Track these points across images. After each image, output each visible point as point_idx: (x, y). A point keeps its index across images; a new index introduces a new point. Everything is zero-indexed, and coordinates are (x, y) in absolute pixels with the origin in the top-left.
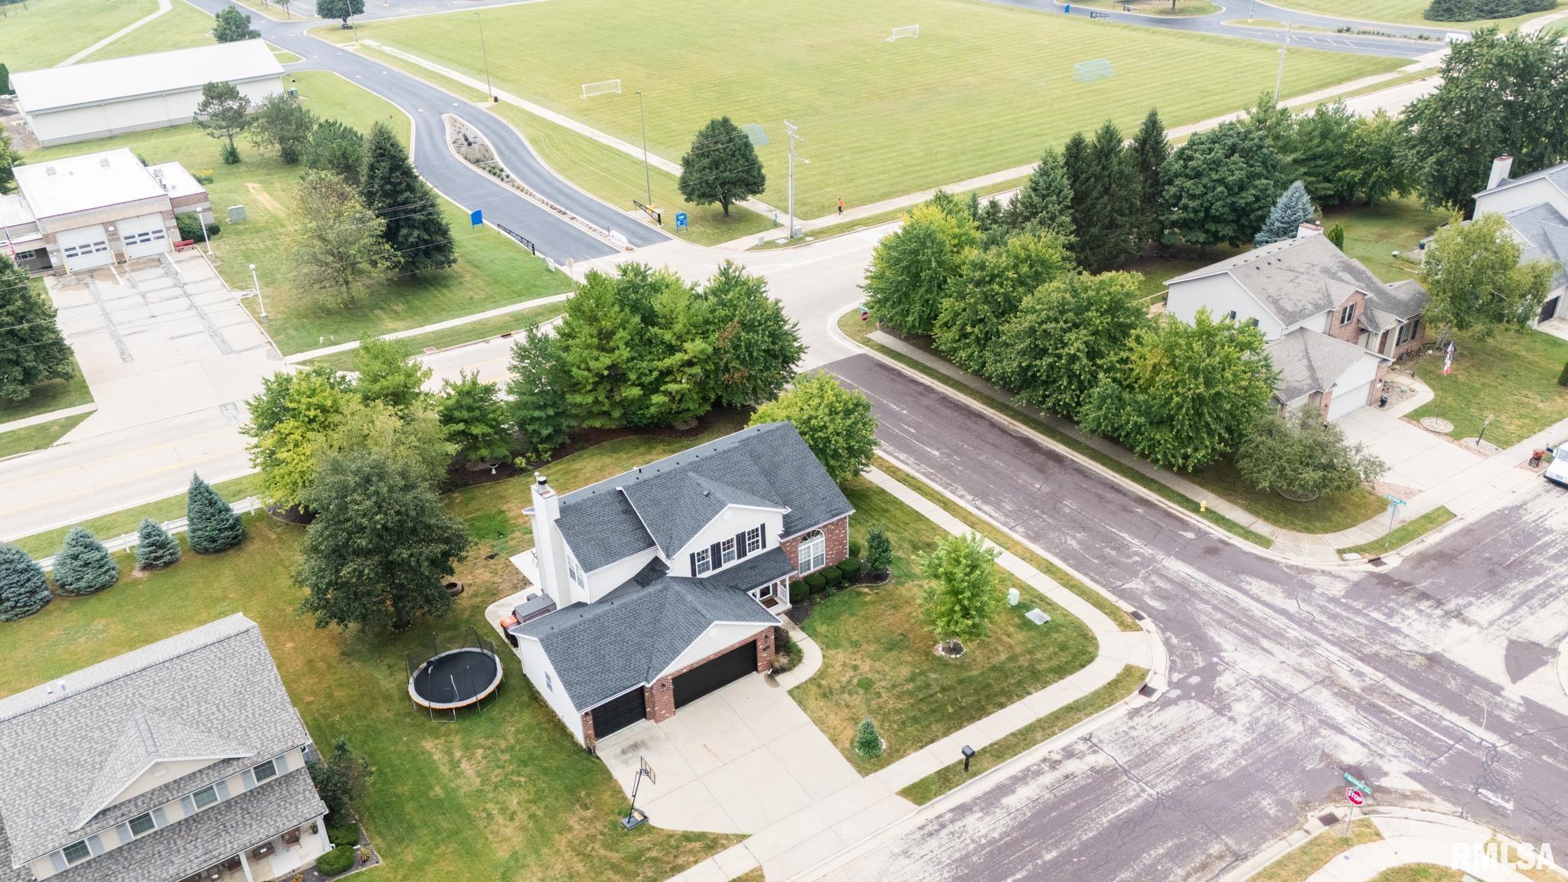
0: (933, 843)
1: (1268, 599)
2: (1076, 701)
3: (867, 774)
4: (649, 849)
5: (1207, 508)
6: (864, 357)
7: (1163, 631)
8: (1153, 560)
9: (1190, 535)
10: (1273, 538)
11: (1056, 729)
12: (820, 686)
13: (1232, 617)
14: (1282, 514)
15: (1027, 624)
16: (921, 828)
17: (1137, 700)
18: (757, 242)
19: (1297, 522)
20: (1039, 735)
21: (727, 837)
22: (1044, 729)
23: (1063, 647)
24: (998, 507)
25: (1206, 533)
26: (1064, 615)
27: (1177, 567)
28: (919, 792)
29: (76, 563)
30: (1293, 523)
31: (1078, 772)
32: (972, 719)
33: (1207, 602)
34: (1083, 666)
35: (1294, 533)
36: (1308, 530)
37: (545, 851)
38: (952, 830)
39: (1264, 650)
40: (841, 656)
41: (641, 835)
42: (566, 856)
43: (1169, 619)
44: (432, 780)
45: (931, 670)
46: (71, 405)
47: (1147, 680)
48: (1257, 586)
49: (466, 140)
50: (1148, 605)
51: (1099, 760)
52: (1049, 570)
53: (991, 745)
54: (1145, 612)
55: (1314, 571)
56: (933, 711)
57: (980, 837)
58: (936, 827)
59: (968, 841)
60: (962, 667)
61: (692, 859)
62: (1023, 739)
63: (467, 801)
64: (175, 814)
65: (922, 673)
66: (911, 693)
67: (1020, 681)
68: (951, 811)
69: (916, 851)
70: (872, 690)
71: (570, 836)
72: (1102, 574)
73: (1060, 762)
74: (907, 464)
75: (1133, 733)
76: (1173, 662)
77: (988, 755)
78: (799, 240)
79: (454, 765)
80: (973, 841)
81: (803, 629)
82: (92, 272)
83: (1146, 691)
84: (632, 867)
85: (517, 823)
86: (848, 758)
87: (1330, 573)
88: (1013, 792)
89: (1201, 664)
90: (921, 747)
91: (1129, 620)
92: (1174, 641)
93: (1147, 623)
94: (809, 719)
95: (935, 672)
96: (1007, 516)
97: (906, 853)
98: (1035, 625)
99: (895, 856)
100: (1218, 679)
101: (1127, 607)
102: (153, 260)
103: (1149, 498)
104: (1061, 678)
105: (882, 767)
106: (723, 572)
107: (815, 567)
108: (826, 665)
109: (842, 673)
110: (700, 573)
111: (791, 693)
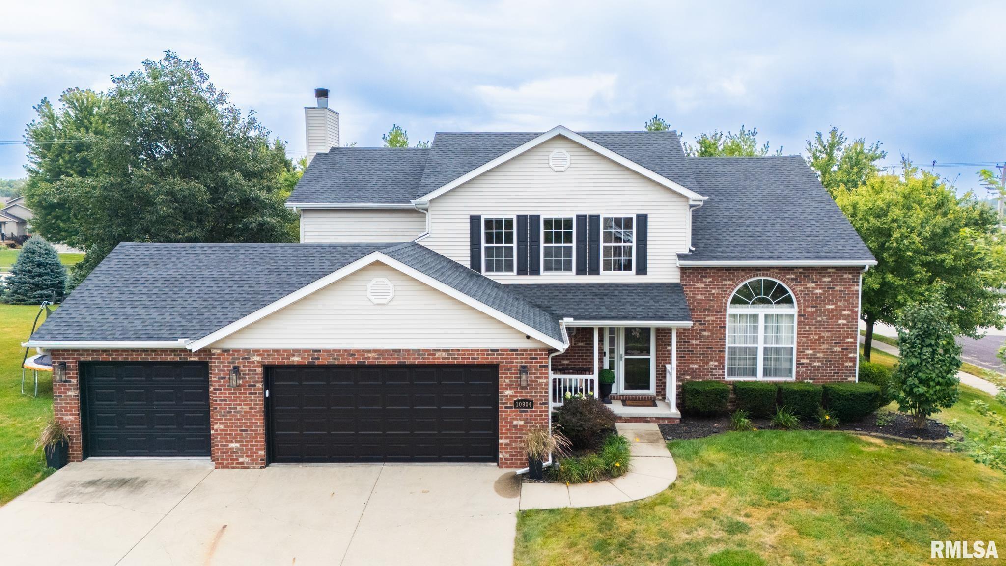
12: (607, 525)
40: (716, 498)
81: (672, 448)
106: (540, 286)
107: (766, 372)
108: (661, 500)
109: (689, 525)
110: (489, 268)
111: (524, 516)
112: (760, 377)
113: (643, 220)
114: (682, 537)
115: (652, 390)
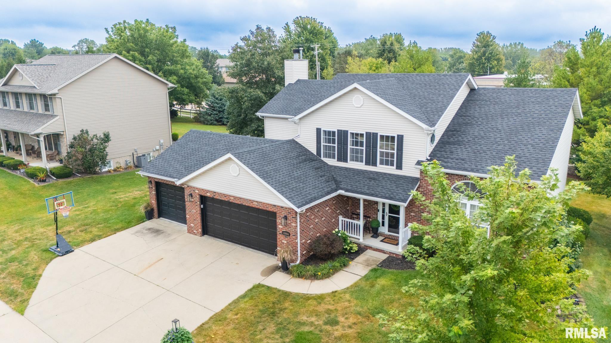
40: (346, 304)
81: (373, 270)
108: (319, 297)
109: (314, 313)
111: (257, 287)
113: (401, 138)
114: (303, 318)
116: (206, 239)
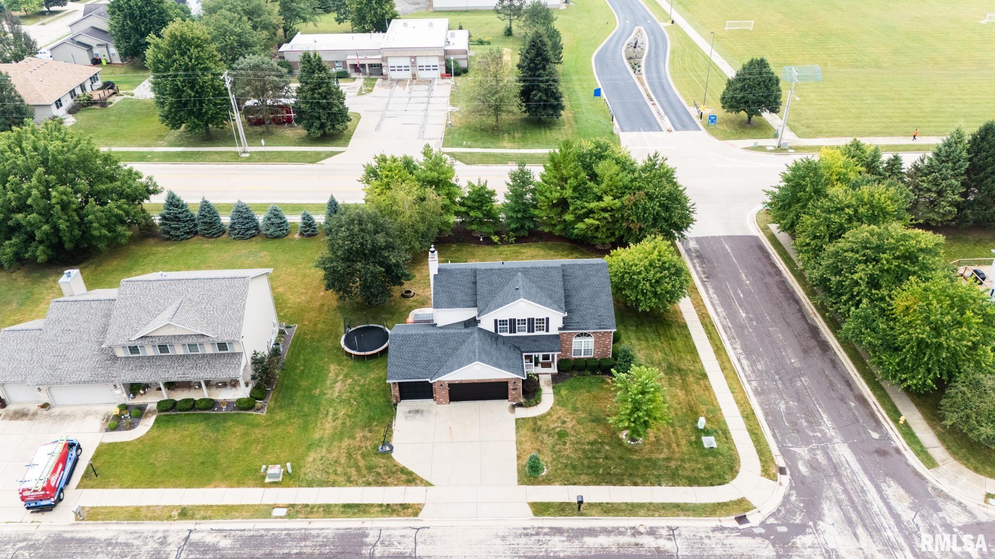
0: (523, 540)
1: (893, 503)
2: (686, 504)
3: (522, 484)
4: (381, 467)
5: (905, 422)
6: (756, 239)
7: (791, 488)
8: (830, 440)
9: (875, 435)
10: (941, 464)
11: (657, 514)
12: (535, 423)
13: (852, 502)
14: (963, 451)
15: (699, 443)
16: (524, 529)
17: (730, 522)
18: (752, 145)
19: (972, 460)
20: (642, 512)
21: (422, 480)
22: (648, 510)
23: (708, 468)
24: (753, 364)
25: (890, 439)
26: (730, 449)
27: (843, 452)
28: (540, 509)
29: (269, 222)
30: (968, 460)
31: (647, 546)
32: (610, 483)
33: (842, 484)
34: (712, 485)
35: (963, 467)
36: (976, 470)
37: (335, 443)
38: (541, 539)
39: (855, 534)
40: (561, 412)
41: (383, 458)
42: (342, 451)
43: (803, 483)
44: (319, 385)
45: (609, 444)
46: (337, 146)
47: (747, 514)
48: (893, 490)
49: (636, 44)
50: (797, 467)
51: (667, 545)
52: (749, 416)
53: (607, 503)
54: (791, 471)
55: (953, 500)
56: (589, 467)
57: (552, 551)
58: (533, 532)
59: (544, 550)
60: (630, 450)
61: (396, 483)
62: (632, 509)
63: (324, 402)
64: (179, 351)
65: (602, 443)
66: (584, 451)
67: (660, 475)
68: (551, 528)
69: (510, 539)
70: (563, 440)
71: (351, 442)
72: (783, 435)
73: (642, 534)
74: (718, 315)
75: (706, 541)
76: (779, 511)
77: (600, 508)
78: (782, 150)
79: (335, 382)
80: (546, 551)
81: (554, 388)
82: (398, 81)
83: (742, 519)
84: (365, 472)
85: (334, 424)
86: (518, 470)
87: (965, 507)
88: (596, 536)
89: (798, 521)
90: (565, 485)
91: (774, 470)
92: (793, 498)
93: (785, 479)
94: (515, 439)
95: (610, 446)
96: (753, 372)
97: (504, 538)
98: (703, 446)
99: (497, 536)
100: (800, 536)
101: (781, 462)
102: (428, 81)
103: (868, 399)
104: (690, 485)
105: (533, 484)
106: (516, 337)
107: (584, 355)
108: (549, 414)
109: (554, 422)
110: (500, 332)
111: (517, 420)
112: (582, 356)
113: (548, 319)
114: (552, 426)
115: (551, 360)
116: (453, 404)
